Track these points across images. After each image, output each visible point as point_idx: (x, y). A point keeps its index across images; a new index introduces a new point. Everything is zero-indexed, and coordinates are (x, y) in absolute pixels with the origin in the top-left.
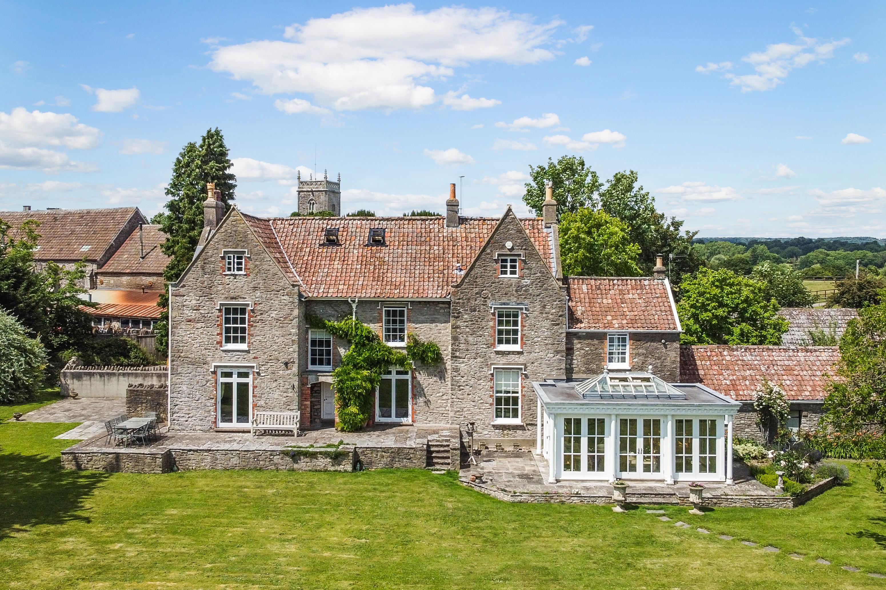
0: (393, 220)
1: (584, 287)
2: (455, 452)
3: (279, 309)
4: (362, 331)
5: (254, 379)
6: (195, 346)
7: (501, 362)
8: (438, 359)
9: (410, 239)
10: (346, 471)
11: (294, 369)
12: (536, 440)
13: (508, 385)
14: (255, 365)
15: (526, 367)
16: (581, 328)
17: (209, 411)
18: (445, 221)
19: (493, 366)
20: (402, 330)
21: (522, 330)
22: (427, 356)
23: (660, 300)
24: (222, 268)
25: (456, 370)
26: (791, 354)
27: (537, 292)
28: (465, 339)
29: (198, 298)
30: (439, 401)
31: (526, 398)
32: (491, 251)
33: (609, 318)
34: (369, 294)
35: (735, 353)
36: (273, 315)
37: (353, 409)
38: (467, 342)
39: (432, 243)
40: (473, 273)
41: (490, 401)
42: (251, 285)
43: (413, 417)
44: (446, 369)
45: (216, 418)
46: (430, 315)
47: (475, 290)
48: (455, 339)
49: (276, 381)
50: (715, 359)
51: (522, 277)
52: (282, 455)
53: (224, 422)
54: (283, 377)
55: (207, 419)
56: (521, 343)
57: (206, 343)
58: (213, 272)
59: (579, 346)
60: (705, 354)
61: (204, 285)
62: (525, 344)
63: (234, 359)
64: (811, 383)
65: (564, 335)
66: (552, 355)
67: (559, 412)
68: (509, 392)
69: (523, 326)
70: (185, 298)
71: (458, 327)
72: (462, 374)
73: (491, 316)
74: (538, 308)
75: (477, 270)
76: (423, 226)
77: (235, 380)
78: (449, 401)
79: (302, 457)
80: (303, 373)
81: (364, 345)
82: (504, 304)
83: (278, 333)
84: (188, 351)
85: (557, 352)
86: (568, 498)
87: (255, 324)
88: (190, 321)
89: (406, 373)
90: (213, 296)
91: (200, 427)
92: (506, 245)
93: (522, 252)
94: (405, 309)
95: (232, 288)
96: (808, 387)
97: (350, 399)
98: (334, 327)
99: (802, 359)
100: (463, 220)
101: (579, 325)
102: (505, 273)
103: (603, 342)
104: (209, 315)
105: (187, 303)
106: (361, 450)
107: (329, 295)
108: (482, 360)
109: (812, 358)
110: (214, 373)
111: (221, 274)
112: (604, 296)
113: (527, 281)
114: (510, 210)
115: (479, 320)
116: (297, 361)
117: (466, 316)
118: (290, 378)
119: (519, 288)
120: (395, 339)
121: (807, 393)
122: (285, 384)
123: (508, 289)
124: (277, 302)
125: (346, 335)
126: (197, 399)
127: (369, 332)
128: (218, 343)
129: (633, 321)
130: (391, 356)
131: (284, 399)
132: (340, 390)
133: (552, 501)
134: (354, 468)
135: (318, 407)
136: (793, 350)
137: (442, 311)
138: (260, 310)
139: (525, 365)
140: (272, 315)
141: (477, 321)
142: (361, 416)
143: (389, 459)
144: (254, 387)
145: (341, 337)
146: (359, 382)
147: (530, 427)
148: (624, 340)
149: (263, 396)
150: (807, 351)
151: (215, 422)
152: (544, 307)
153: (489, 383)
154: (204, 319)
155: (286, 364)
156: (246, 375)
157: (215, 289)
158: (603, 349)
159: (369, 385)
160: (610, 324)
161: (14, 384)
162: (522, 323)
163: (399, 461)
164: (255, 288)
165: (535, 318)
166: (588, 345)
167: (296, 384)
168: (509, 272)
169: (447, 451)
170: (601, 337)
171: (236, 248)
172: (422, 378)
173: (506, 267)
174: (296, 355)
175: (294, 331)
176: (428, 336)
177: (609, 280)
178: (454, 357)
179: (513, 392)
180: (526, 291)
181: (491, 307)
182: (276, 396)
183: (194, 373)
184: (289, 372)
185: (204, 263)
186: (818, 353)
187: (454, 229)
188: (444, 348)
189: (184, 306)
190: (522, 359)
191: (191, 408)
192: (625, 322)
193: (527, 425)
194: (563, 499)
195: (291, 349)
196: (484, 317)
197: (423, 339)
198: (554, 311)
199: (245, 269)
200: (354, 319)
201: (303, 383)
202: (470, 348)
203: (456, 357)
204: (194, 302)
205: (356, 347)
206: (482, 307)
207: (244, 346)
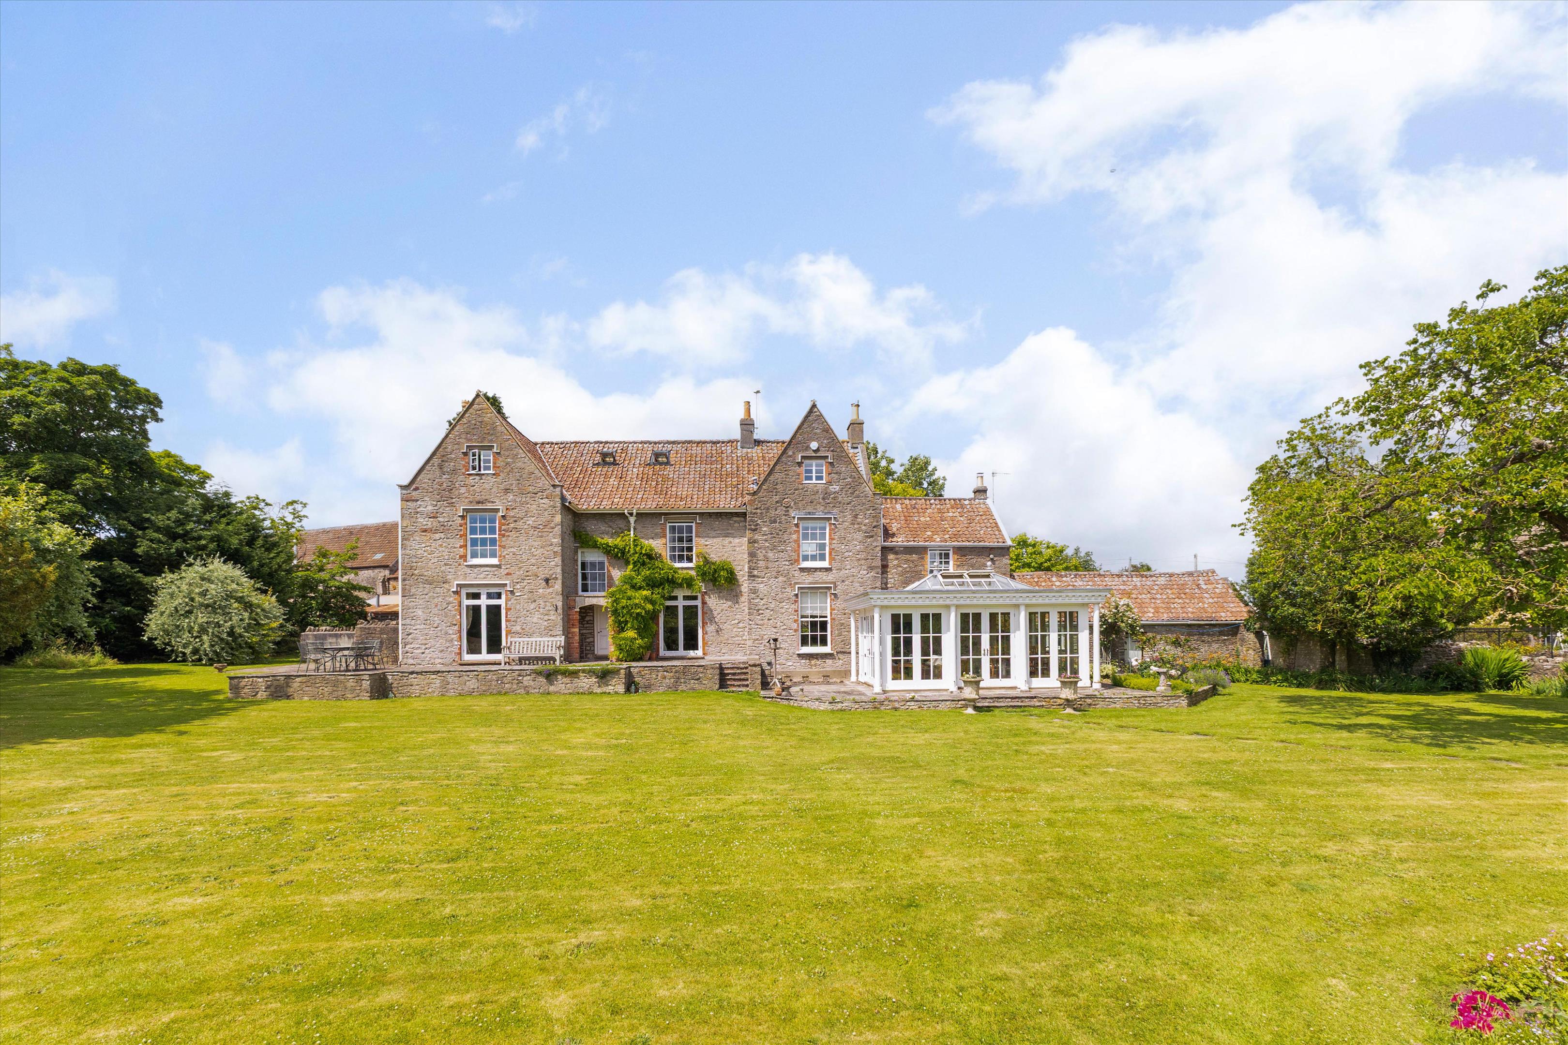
0: (679, 443)
1: (898, 507)
2: (754, 668)
3: (536, 515)
4: (642, 548)
5: (507, 601)
6: (432, 561)
7: (807, 580)
8: (732, 579)
9: (698, 459)
10: (616, 693)
11: (556, 587)
12: (850, 671)
13: (815, 608)
14: (507, 582)
15: (835, 587)
16: (899, 541)
17: (452, 640)
18: (739, 444)
19: (797, 586)
20: (690, 549)
21: (830, 544)
22: (719, 576)
23: (984, 517)
24: (464, 466)
25: (754, 591)
26: (1125, 579)
27: (847, 500)
28: (764, 556)
29: (435, 503)
30: (735, 630)
31: (837, 622)
32: (794, 453)
33: (929, 533)
34: (650, 505)
35: (1064, 579)
36: (531, 522)
37: (631, 634)
38: (767, 559)
39: (724, 462)
40: (772, 478)
41: (795, 626)
42: (502, 487)
43: (704, 649)
44: (741, 592)
45: (460, 649)
46: (723, 530)
47: (777, 498)
48: (752, 555)
49: (535, 601)
50: (1043, 584)
51: (829, 483)
52: (533, 676)
53: (472, 653)
54: (543, 596)
55: (449, 649)
56: (830, 558)
57: (446, 557)
58: (454, 471)
59: (896, 562)
60: (1032, 580)
61: (442, 488)
62: (834, 559)
63: (482, 576)
64: (1153, 605)
65: (879, 548)
66: (865, 572)
67: (886, 603)
68: (816, 617)
69: (831, 539)
70: (419, 503)
71: (755, 542)
72: (761, 596)
73: (795, 529)
74: (849, 518)
75: (777, 476)
76: (714, 448)
77: (484, 602)
78: (746, 629)
79: (560, 677)
80: (568, 594)
81: (644, 564)
82: (809, 513)
83: (536, 543)
84: (423, 568)
85: (871, 568)
86: (903, 703)
87: (507, 534)
88: (425, 531)
89: (695, 598)
90: (454, 500)
91: (440, 661)
92: (811, 446)
93: (829, 454)
94: (694, 525)
95: (478, 490)
96: (1150, 609)
97: (626, 622)
98: (607, 544)
99: (1138, 584)
100: (758, 443)
101: (895, 539)
102: (810, 478)
103: (922, 558)
104: (450, 523)
105: (421, 509)
106: (636, 670)
107: (602, 507)
108: (785, 579)
109: (1148, 583)
110: (456, 593)
111: (464, 474)
112: (921, 514)
113: (835, 488)
114: (814, 406)
115: (781, 533)
116: (560, 577)
117: (764, 529)
118: (553, 598)
119: (826, 494)
120: (681, 558)
121: (1151, 615)
122: (546, 605)
123: (813, 497)
124: (535, 506)
125: (623, 553)
126: (435, 625)
127: (651, 550)
128: (461, 557)
129: (955, 537)
130: (676, 576)
131: (546, 623)
132: (615, 612)
133: (883, 708)
134: (628, 690)
135: (591, 639)
136: (1127, 576)
137: (736, 525)
138: (513, 517)
139: (834, 583)
140: (528, 523)
141: (778, 534)
142: (639, 641)
143: (672, 680)
144: (508, 610)
145: (616, 556)
146: (637, 601)
147: (841, 656)
148: (947, 556)
149: (519, 620)
150: (1142, 576)
151: (460, 654)
152: (856, 516)
153: (793, 606)
154: (443, 528)
155: (547, 581)
156: (499, 596)
157: (457, 492)
158: (923, 565)
159: (649, 607)
160: (931, 539)
161: (233, 641)
162: (830, 535)
163: (685, 683)
164: (507, 491)
165: (845, 529)
166: (907, 561)
167: (560, 604)
168: (814, 478)
169: (746, 668)
170: (921, 551)
171: (482, 442)
172: (714, 602)
173: (811, 471)
174: (559, 570)
175: (557, 540)
176: (720, 554)
177: (925, 500)
178: (752, 576)
179: (821, 617)
180: (834, 498)
181: (794, 518)
182: (535, 620)
183: (431, 594)
184: (551, 590)
185: (443, 461)
186: (1154, 578)
187: (749, 450)
188: (739, 568)
189: (417, 513)
190: (830, 577)
191: (428, 637)
192: (947, 536)
193: (838, 653)
194: (897, 705)
195: (553, 563)
196: (786, 529)
197: (714, 557)
198: (867, 521)
199: (494, 467)
200: (632, 535)
201: (568, 607)
202: (770, 565)
203: (754, 576)
204: (430, 508)
205: (634, 567)
206: (784, 517)
207: (495, 561)
